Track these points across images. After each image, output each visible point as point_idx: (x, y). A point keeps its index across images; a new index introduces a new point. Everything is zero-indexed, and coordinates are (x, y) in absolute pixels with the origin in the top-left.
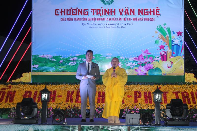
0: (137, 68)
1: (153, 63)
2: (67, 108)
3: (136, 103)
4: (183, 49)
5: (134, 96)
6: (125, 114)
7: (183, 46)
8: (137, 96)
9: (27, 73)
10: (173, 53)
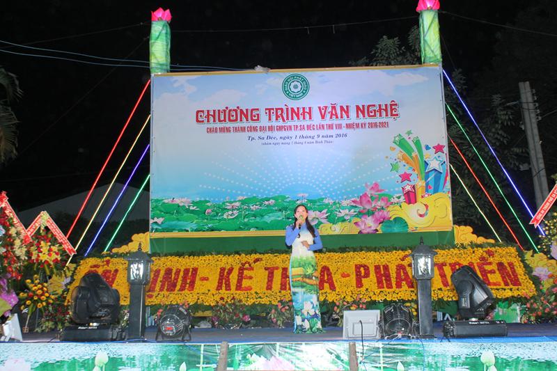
0: (358, 220)
1: (389, 209)
2: (218, 302)
3: (359, 289)
4: (449, 178)
5: (355, 274)
6: (338, 311)
7: (447, 173)
8: (360, 275)
9: (141, 235)
10: (428, 187)
